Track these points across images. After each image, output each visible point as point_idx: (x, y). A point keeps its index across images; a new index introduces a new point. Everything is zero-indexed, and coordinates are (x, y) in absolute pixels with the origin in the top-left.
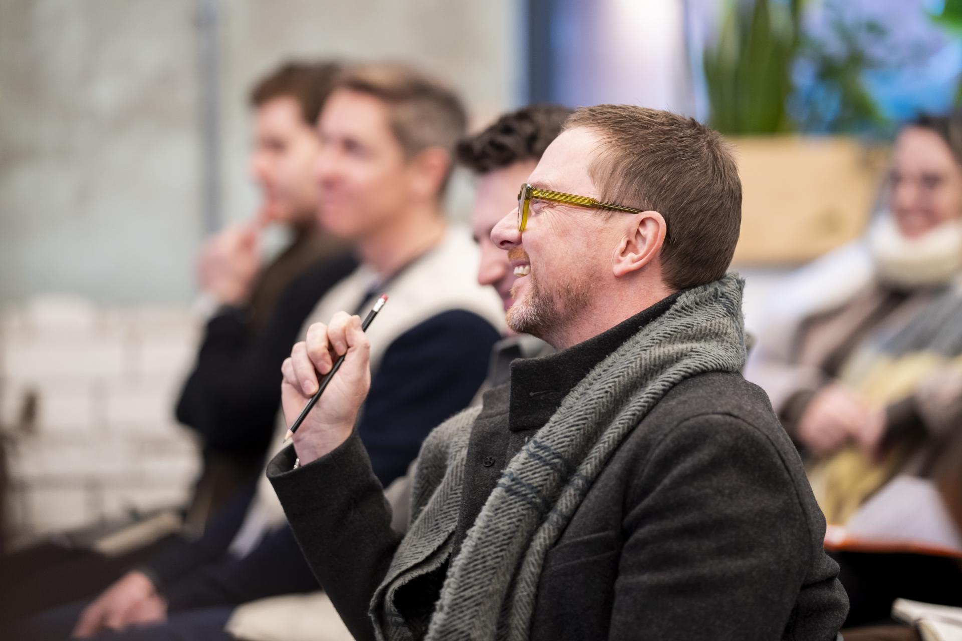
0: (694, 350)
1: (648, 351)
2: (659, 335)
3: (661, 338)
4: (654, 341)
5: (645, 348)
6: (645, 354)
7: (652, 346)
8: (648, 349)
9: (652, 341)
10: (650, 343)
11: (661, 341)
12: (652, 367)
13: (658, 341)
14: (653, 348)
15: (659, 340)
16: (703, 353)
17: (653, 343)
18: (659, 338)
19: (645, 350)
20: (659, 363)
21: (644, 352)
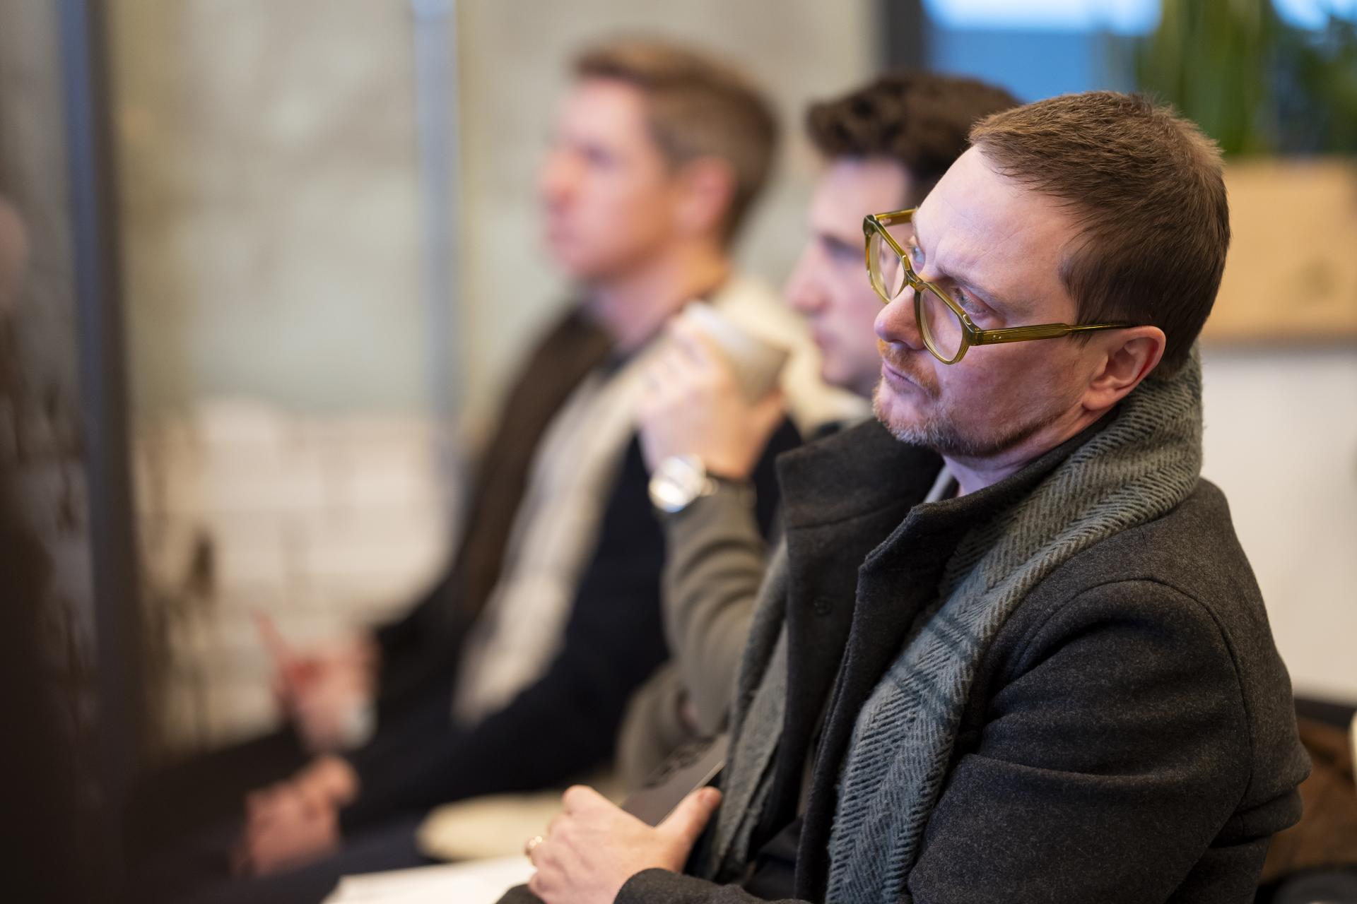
0: (1149, 475)
1: (1083, 464)
2: (1104, 441)
3: (1107, 448)
4: (1097, 451)
5: (1080, 459)
6: (1078, 468)
7: (1090, 458)
8: (1083, 462)
9: (1092, 450)
10: (1090, 452)
11: (1105, 452)
12: (1085, 487)
13: (1101, 452)
14: (1091, 461)
15: (1103, 450)
16: (1161, 483)
17: (1094, 453)
18: (1104, 446)
19: (1079, 462)
20: (1097, 484)
21: (1077, 464)
